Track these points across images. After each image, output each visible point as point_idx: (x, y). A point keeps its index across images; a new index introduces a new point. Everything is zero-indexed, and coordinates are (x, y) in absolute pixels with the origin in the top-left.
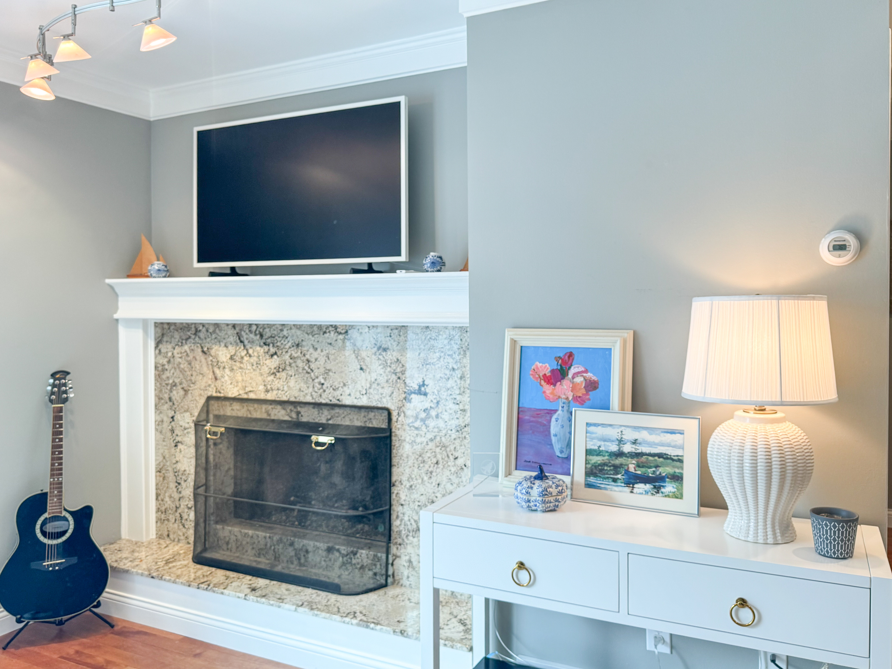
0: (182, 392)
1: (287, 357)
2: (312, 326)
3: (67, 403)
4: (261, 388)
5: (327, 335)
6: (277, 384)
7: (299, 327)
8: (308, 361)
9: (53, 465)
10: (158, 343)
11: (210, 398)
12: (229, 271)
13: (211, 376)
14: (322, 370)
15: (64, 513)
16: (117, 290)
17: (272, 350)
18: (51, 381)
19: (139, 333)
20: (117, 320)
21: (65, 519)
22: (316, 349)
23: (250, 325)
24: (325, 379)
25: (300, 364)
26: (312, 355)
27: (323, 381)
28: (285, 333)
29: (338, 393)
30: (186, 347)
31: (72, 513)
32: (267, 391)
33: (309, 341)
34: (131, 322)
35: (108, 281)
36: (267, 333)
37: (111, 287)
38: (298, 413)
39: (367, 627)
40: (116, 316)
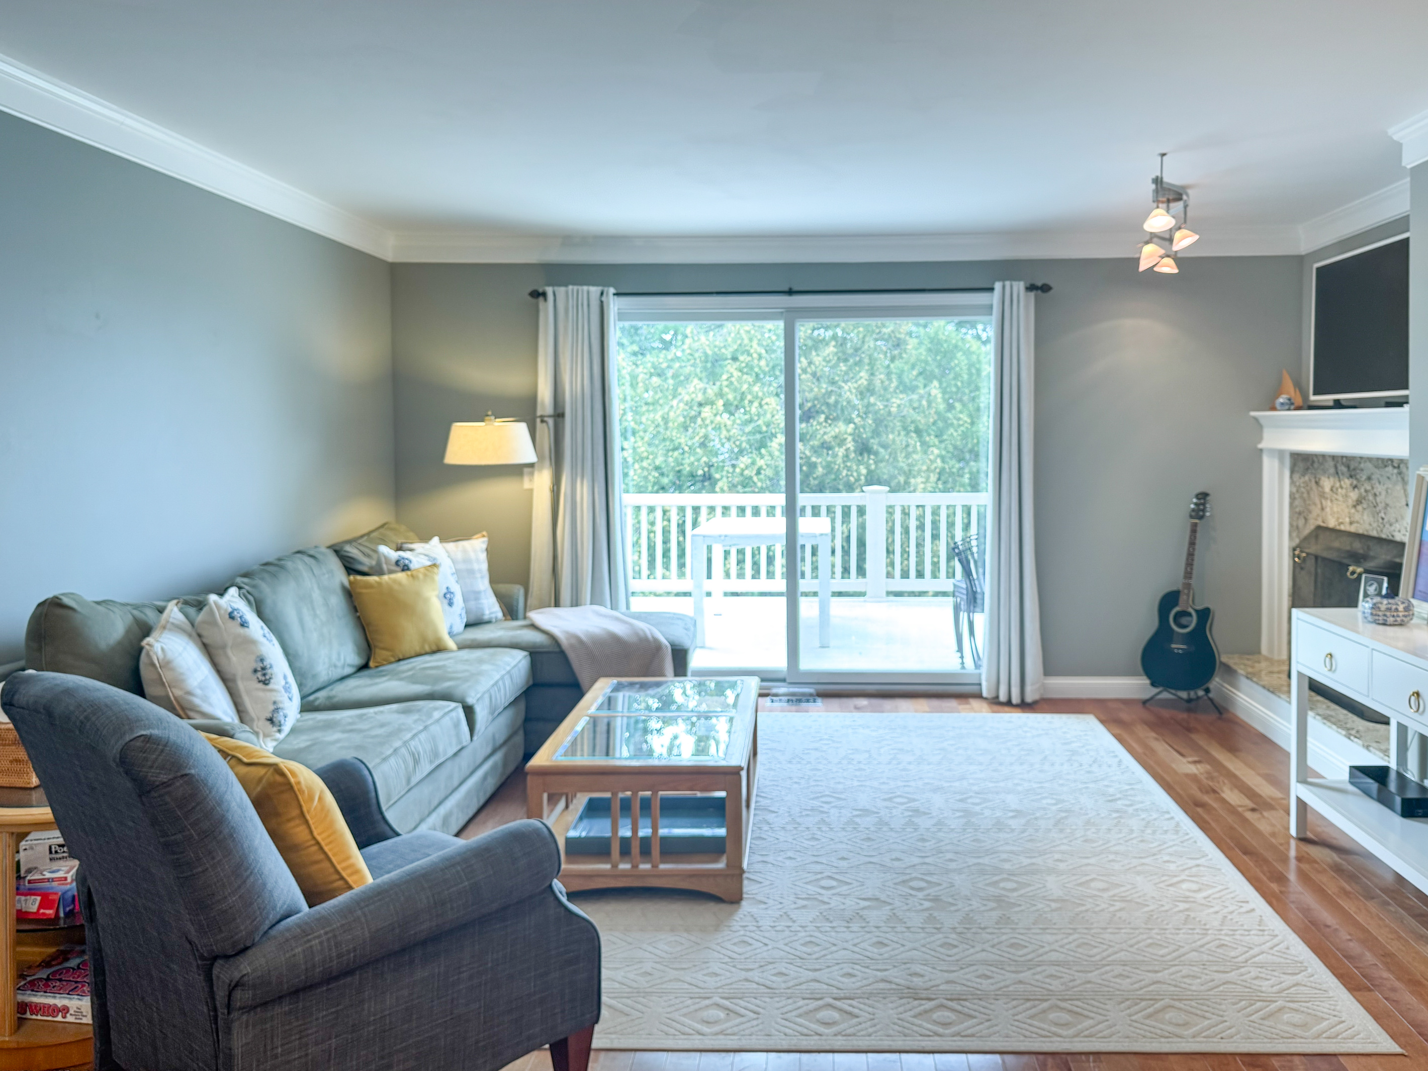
0: (1303, 521)
1: (1362, 490)
2: (1378, 459)
3: (1204, 521)
4: (1347, 520)
5: (1387, 469)
6: (1357, 517)
7: (1370, 459)
8: (1375, 495)
9: (1186, 569)
10: (1292, 472)
11: (1319, 528)
12: (1331, 404)
13: (1319, 506)
14: (1383, 505)
15: (1191, 610)
16: (1262, 421)
17: (1355, 482)
18: (1195, 500)
19: (1276, 463)
20: (1261, 450)
21: (1190, 615)
22: (1380, 483)
23: (1342, 457)
24: (1385, 513)
25: (1371, 498)
26: (1379, 489)
27: (1383, 516)
28: (1362, 465)
29: (1393, 528)
30: (1307, 478)
31: (1197, 611)
32: (1351, 523)
33: (1377, 474)
34: (1272, 451)
35: (1253, 414)
36: (1353, 465)
37: (1256, 419)
38: (1369, 548)
39: (1349, 738)
40: (1260, 446)
